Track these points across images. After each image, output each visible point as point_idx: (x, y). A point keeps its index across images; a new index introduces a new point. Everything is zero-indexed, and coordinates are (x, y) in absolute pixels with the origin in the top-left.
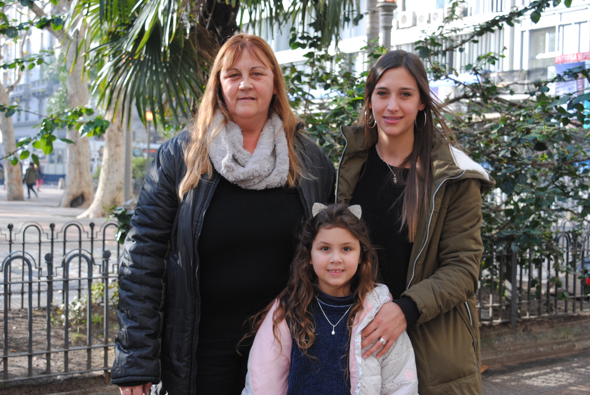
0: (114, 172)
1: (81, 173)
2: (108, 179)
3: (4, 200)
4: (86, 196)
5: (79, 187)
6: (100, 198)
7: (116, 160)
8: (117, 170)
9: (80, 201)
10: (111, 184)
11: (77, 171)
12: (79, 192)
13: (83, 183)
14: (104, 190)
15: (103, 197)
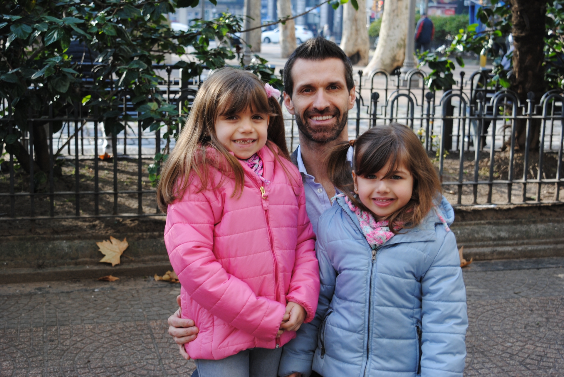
0: (394, 28)
1: (357, 30)
2: (388, 36)
3: (278, 58)
4: (362, 54)
5: (355, 45)
6: (380, 56)
7: (397, 16)
8: (398, 26)
9: (356, 59)
10: (391, 40)
11: (354, 28)
12: (355, 50)
13: (359, 41)
14: (384, 47)
15: (383, 54)
